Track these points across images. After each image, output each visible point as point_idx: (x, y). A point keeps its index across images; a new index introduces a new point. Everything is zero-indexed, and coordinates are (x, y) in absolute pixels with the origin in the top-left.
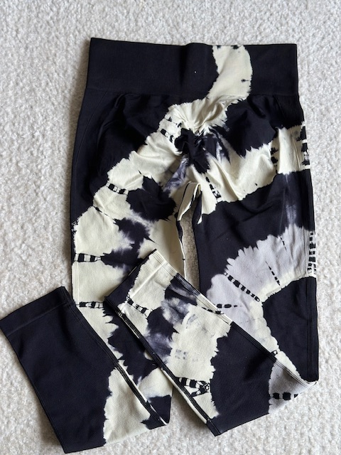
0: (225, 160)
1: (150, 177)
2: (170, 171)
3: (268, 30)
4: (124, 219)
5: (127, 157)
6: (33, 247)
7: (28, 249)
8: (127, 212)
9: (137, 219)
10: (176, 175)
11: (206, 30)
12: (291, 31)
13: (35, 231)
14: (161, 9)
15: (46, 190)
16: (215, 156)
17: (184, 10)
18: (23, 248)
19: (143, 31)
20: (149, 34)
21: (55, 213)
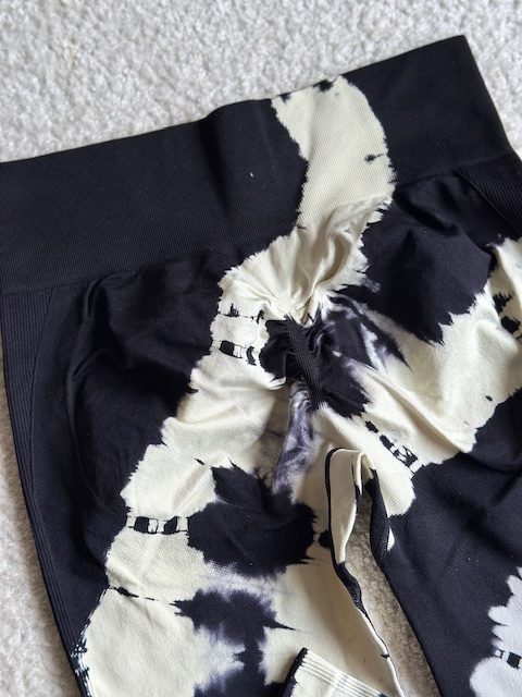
0: (392, 360)
1: (227, 465)
2: (273, 432)
3: (384, 24)
4: (199, 595)
5: (158, 440)
8: (201, 575)
9: (231, 582)
10: (291, 441)
11: (240, 66)
12: (437, 8)
14: (118, 51)
16: (366, 361)
17: (173, 35)
19: (92, 114)
20: (111, 117)
21: (18, 638)
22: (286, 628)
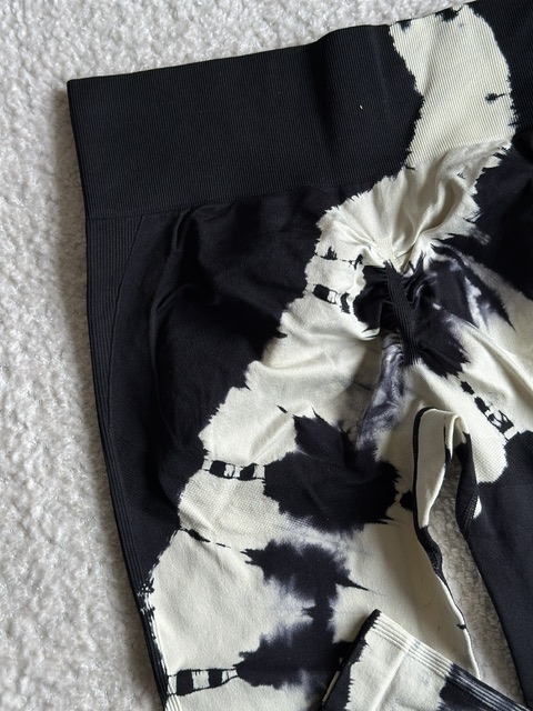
0: (495, 320)
1: (310, 415)
2: (361, 385)
4: (271, 545)
5: (241, 383)
6: (51, 679)
7: (38, 689)
8: (274, 525)
9: (307, 535)
10: (380, 396)
13: (45, 634)
15: (48, 516)
16: (468, 318)
18: (23, 689)
19: (195, 31)
20: (215, 35)
21: (85, 571)
22: (359, 587)
